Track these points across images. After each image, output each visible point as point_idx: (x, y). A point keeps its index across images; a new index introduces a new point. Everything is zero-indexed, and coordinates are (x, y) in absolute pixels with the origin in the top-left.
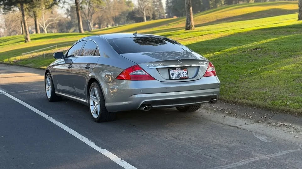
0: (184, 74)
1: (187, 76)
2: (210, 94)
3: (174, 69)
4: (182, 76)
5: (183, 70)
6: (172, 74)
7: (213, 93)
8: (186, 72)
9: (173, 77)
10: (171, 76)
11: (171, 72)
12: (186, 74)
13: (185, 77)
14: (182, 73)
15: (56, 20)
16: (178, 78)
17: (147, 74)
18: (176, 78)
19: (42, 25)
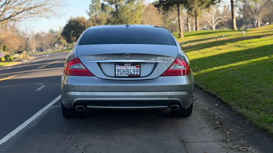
0: (135, 72)
1: (138, 74)
2: (167, 98)
3: (122, 64)
4: (131, 73)
5: (135, 67)
6: (118, 70)
7: (172, 96)
8: (139, 69)
9: (119, 73)
10: (117, 72)
11: (117, 68)
12: (138, 72)
13: (136, 74)
14: (132, 70)
15: (225, 19)
16: (125, 75)
17: (85, 69)
18: (123, 75)
19: (211, 23)
